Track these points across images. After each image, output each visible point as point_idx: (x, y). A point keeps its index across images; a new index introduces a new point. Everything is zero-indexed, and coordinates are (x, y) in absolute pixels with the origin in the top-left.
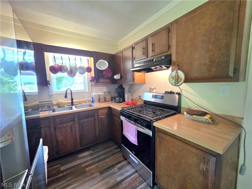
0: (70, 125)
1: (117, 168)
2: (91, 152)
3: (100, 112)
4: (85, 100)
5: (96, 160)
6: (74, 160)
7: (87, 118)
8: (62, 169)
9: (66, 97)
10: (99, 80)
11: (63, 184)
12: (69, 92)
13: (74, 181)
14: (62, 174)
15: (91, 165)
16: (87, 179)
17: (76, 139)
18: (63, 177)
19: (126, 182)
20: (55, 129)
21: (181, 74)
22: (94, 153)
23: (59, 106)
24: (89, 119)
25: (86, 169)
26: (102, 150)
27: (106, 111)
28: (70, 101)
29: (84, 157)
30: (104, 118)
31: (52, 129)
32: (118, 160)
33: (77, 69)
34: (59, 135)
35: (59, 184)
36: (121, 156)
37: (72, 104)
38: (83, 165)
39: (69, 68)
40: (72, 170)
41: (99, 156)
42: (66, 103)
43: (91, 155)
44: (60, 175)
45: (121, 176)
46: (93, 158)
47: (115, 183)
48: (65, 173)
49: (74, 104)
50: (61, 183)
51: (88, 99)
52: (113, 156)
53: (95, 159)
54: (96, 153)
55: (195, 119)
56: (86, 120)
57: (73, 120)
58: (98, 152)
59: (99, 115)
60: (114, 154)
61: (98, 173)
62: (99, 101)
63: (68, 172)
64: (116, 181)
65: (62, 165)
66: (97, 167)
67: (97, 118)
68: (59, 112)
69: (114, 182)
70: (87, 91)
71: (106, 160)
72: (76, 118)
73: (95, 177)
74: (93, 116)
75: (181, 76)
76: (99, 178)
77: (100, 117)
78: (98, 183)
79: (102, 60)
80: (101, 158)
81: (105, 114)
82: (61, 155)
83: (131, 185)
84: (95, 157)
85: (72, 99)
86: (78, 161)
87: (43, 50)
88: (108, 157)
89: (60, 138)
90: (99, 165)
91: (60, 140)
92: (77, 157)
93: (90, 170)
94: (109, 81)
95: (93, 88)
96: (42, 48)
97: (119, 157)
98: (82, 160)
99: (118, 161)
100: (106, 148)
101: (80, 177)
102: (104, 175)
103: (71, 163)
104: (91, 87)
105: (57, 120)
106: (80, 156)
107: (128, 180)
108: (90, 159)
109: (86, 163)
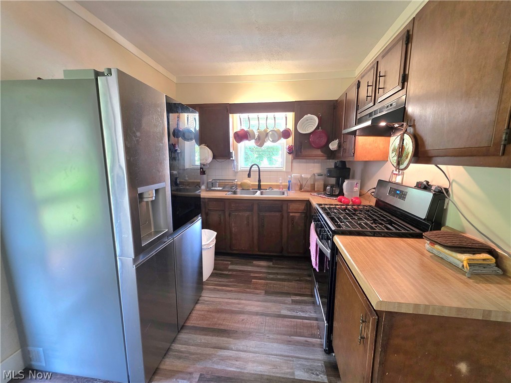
0: (246, 215)
1: (292, 300)
2: (271, 264)
3: (292, 207)
4: (278, 184)
5: (271, 276)
6: (246, 265)
7: (271, 212)
8: (230, 267)
9: (249, 176)
10: (301, 152)
11: (223, 282)
12: (255, 168)
13: (234, 285)
14: (227, 273)
15: (260, 278)
16: (248, 290)
17: (253, 238)
18: (227, 276)
19: (291, 321)
20: (230, 215)
21: (408, 143)
22: (272, 267)
23: (244, 187)
24: (273, 214)
25: (253, 280)
26: (286, 268)
27: (302, 207)
28: (257, 183)
29: (258, 266)
30: (297, 218)
31: (227, 215)
32: (300, 291)
33: (267, 134)
34: (233, 225)
35: (220, 280)
36: (308, 288)
37: (259, 187)
38: (252, 275)
39: (257, 134)
40: (239, 273)
41: (277, 274)
42: (252, 185)
43: (269, 267)
44: (225, 272)
45: (290, 311)
46: (269, 272)
47: (277, 313)
48: (230, 273)
49: (262, 188)
50: (223, 280)
51: (283, 184)
52: (297, 282)
53: (269, 275)
54: (276, 267)
55: (441, 256)
56: (268, 214)
57: (251, 210)
58: (280, 268)
59: (289, 211)
60: (299, 281)
61: (264, 292)
62: (301, 189)
63: (234, 273)
64: (280, 312)
65: (232, 264)
66: (267, 284)
67: (285, 215)
68: (240, 195)
69: (275, 312)
70: (285, 170)
71: (284, 283)
72: (256, 208)
73: (258, 294)
74: (281, 211)
75: (407, 147)
76: (262, 297)
77: (291, 214)
78: (256, 301)
79: (309, 115)
80: (279, 277)
81: (301, 211)
82: (235, 252)
83: (296, 329)
84: (271, 273)
85: (259, 181)
86: (250, 267)
87: (229, 111)
88: (289, 280)
89: (233, 229)
90: (271, 284)
91: (233, 232)
92: (250, 262)
93: (257, 283)
94: (322, 154)
95: (295, 164)
96: (227, 109)
97: (305, 288)
98: (254, 268)
99: (299, 293)
100: (294, 268)
101: (242, 285)
102: (269, 298)
103: (242, 265)
104: (292, 163)
105: (232, 205)
106: (255, 262)
107: (296, 322)
108: (264, 272)
109: (258, 274)
